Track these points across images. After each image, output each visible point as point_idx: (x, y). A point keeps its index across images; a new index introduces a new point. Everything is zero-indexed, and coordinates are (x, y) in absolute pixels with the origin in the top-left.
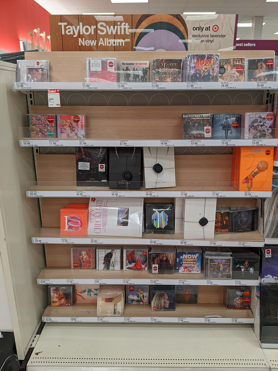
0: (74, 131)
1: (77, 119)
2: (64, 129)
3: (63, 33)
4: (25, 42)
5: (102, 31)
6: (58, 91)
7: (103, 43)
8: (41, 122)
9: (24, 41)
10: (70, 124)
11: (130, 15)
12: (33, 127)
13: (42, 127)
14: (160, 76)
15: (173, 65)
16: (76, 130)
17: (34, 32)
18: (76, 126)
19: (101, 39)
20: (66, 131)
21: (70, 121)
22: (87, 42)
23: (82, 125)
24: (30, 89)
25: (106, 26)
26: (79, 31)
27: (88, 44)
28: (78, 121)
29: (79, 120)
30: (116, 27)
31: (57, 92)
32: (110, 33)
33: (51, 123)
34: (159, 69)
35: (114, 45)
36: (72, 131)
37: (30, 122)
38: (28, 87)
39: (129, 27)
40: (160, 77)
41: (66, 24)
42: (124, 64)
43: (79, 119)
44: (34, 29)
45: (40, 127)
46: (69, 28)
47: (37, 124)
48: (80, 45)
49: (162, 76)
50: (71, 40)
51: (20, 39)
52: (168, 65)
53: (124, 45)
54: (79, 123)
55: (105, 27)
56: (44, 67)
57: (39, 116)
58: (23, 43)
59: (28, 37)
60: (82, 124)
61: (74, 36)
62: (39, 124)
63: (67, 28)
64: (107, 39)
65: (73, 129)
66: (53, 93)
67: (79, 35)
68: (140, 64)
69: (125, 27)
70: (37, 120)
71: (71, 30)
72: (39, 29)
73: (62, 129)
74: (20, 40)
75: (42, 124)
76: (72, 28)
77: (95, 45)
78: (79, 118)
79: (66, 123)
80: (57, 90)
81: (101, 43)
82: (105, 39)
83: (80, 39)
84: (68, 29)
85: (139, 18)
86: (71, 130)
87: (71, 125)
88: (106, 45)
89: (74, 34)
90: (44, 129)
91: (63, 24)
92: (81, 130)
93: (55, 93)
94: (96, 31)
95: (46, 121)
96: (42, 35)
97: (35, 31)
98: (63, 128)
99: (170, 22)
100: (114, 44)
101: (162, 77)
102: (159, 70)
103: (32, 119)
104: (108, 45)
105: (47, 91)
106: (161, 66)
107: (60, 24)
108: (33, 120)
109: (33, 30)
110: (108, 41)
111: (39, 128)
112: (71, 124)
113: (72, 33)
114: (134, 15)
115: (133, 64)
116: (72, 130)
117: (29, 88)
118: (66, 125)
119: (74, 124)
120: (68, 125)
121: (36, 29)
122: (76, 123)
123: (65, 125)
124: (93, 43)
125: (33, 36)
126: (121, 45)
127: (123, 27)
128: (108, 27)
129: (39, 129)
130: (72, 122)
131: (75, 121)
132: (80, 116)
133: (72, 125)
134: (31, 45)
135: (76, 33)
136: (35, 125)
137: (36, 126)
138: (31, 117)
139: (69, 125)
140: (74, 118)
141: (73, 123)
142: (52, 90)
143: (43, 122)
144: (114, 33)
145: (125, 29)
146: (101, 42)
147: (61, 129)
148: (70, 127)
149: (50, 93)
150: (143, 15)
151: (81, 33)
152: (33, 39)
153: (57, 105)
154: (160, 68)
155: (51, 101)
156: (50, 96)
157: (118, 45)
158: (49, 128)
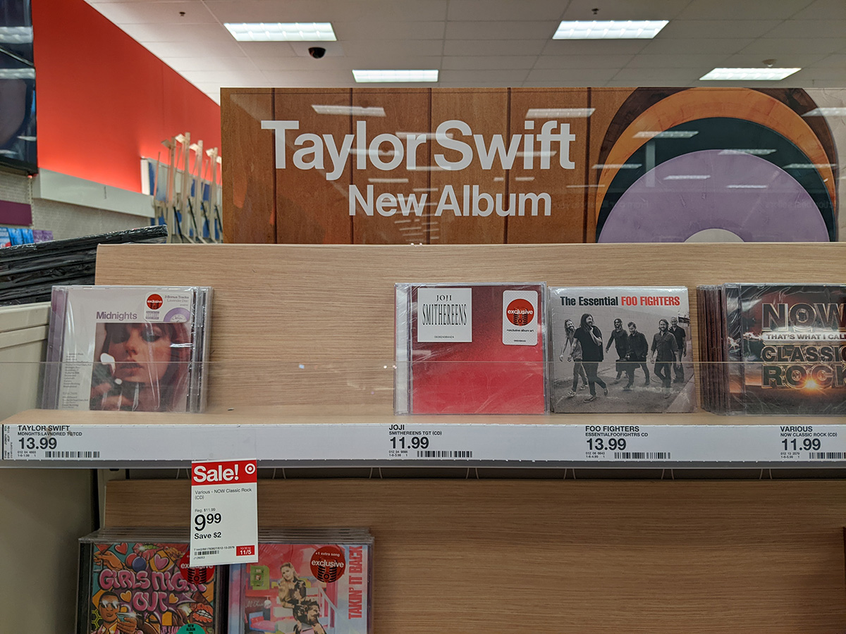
0: (312, 623)
1: (332, 564)
2: (260, 614)
3: (281, 163)
4: (154, 162)
5: (454, 156)
6: (250, 470)
7: (454, 206)
8: (150, 577)
9: (150, 161)
10: (292, 586)
11: (579, 91)
12: (105, 602)
13: (151, 603)
14: (766, 363)
15: (827, 314)
16: (324, 620)
17: (177, 141)
18: (325, 596)
19: (448, 190)
20: (271, 624)
21: (297, 570)
22: (387, 200)
23: (355, 595)
24: (92, 459)
25: (472, 136)
26: (352, 158)
27: (387, 209)
28: (336, 574)
29: (342, 570)
30: (516, 139)
31: (243, 478)
32: (486, 163)
33: (197, 583)
34: (759, 332)
35: (504, 214)
36: (300, 625)
37: (95, 576)
38: (83, 450)
39: (573, 138)
40: (766, 369)
41: (294, 125)
42: (572, 302)
43: (341, 565)
44: (177, 135)
45: (141, 603)
46: (309, 144)
47: (127, 589)
48: (352, 212)
49: (780, 364)
50: (316, 193)
51: (143, 157)
52: (803, 311)
53: (548, 212)
54: (343, 581)
55: (470, 141)
56: (183, 320)
57: (142, 548)
58: (150, 164)
59: (162, 153)
60: (357, 587)
61: (330, 177)
62: (140, 589)
63: (299, 141)
64: (476, 188)
65: (311, 614)
66: (224, 482)
67: (352, 174)
68: (648, 301)
69: (556, 138)
70: (130, 567)
71: (317, 149)
72: (188, 134)
73: (252, 616)
74: (141, 159)
75: (151, 590)
76: (319, 143)
77: (419, 211)
78: (342, 559)
79: (274, 584)
80: (242, 464)
81: (448, 207)
82: (466, 188)
83: (353, 191)
84: (301, 147)
85: (619, 102)
86: (299, 618)
87: (297, 595)
88: (466, 213)
89: (329, 166)
90: (161, 613)
91: (280, 128)
92: (350, 616)
93: (233, 481)
94: (426, 155)
95: (172, 572)
96: (194, 147)
97: (180, 138)
98: (258, 610)
99: (758, 119)
100: (506, 207)
101: (778, 369)
102: (760, 337)
103: (105, 564)
104: (476, 211)
105: (191, 472)
106: (771, 318)
107: (267, 125)
108: (111, 568)
109: (174, 137)
110: (477, 198)
111: (134, 609)
112: (297, 586)
113: (318, 164)
114: (597, 91)
115: (615, 302)
116: (303, 619)
117: (88, 454)
118: (274, 592)
119: (316, 589)
120: (283, 595)
121: (181, 136)
122: (325, 584)
123: (266, 592)
124: (413, 205)
125: (173, 150)
126: (535, 212)
127: (546, 137)
128: (479, 139)
129: (133, 615)
130: (306, 575)
131: (319, 573)
132: (345, 548)
133: (303, 594)
134: (166, 170)
135: (339, 163)
136: (114, 592)
137: (120, 600)
138: (102, 553)
139: (291, 592)
140: (315, 557)
141: (308, 585)
142: (214, 466)
143: (159, 578)
144: (507, 163)
145: (555, 146)
146: (448, 202)
147: (248, 612)
148: (294, 602)
149: (206, 483)
150: (640, 90)
151: (361, 165)
152: (172, 155)
153: (239, 551)
154: (766, 326)
155: (210, 528)
156: (203, 499)
157: (522, 213)
158: (187, 610)
